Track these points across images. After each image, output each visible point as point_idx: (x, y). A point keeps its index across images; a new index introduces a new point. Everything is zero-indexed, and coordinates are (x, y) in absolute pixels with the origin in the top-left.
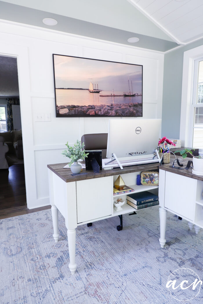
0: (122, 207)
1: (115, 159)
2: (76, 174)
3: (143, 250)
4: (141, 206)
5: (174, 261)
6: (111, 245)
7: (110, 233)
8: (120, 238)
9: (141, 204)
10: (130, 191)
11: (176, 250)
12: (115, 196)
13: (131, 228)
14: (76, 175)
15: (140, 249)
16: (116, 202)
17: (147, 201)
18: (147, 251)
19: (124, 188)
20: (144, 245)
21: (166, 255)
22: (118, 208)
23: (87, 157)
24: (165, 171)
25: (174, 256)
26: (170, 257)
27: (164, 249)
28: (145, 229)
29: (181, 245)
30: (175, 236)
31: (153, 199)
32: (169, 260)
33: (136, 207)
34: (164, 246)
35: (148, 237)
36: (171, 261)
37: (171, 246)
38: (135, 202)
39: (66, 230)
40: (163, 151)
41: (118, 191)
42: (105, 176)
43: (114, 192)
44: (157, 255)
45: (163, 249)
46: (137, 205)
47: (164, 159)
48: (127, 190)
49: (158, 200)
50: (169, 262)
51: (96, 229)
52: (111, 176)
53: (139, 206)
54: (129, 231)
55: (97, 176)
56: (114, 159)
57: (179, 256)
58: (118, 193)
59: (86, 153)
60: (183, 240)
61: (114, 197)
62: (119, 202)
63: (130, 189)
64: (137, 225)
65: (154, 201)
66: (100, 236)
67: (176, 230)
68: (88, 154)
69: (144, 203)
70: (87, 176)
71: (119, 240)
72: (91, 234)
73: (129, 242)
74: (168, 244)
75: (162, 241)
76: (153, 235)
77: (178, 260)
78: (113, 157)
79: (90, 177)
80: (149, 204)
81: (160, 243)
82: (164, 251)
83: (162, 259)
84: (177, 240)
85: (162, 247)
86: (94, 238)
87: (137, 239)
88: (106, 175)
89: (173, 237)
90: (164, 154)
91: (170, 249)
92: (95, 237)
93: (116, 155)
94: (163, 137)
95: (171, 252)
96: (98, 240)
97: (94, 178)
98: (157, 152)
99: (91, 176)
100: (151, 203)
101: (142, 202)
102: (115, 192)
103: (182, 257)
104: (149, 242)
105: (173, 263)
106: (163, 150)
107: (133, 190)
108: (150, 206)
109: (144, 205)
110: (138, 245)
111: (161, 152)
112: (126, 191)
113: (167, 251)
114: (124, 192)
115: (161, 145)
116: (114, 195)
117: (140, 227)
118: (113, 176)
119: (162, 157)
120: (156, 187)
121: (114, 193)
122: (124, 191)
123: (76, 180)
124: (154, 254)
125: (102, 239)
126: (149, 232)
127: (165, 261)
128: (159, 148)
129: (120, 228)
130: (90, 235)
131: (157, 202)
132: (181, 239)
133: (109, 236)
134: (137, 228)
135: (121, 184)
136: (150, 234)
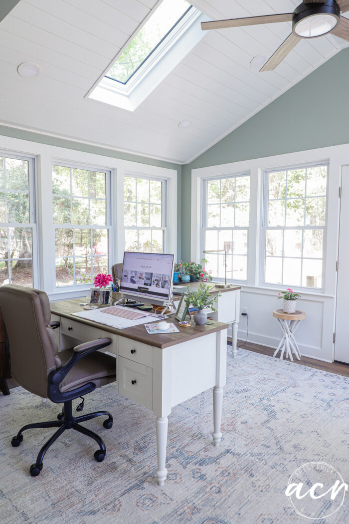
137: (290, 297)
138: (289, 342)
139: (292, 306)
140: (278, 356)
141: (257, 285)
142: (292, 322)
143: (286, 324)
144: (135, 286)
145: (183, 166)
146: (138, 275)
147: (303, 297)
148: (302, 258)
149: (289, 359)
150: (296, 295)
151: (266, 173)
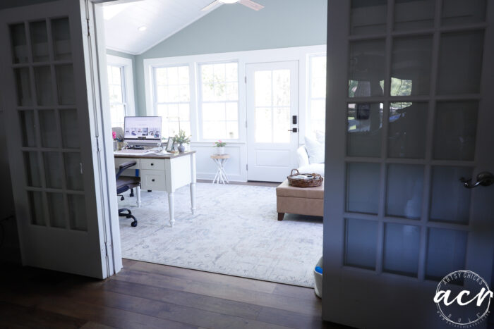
137: (220, 145)
138: (221, 173)
139: (222, 150)
140: (216, 182)
141: (198, 141)
142: (223, 160)
143: (220, 162)
144: (136, 137)
145: (135, 56)
146: (138, 130)
147: (228, 145)
148: (226, 121)
149: (222, 183)
150: (224, 144)
151: (199, 65)
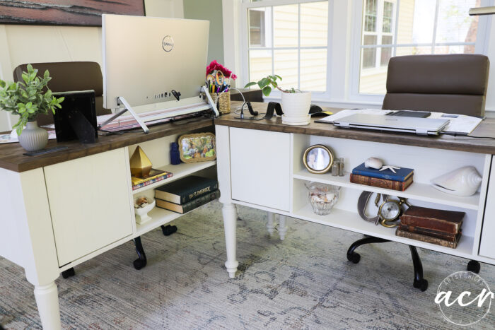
0: (150, 214)
1: (126, 110)
2: (36, 152)
3: (199, 291)
4: (189, 204)
5: (259, 294)
6: (131, 300)
7: (121, 278)
8: (146, 282)
9: (188, 200)
10: (166, 177)
11: (257, 275)
12: (136, 191)
13: (164, 259)
14: (40, 154)
15: (192, 292)
16: (137, 206)
17: (199, 192)
18: (208, 292)
19: (150, 173)
20: (199, 282)
21: (243, 288)
22: (142, 218)
23: (60, 107)
24: (227, 127)
25: (256, 286)
26: (250, 288)
27: (236, 279)
28: (191, 253)
29: (263, 264)
30: (249, 253)
31: (209, 188)
32: (251, 294)
33: (180, 209)
34: (236, 273)
35: (201, 266)
36: (255, 295)
37: (247, 271)
38: (177, 199)
39: (32, 287)
40: (218, 90)
41: (141, 181)
42: (110, 149)
43: (133, 183)
44: (228, 293)
45: (234, 279)
46: (182, 203)
47: (221, 104)
48: (159, 176)
49: (217, 189)
50: (251, 297)
51: (85, 278)
52: (123, 148)
53: (185, 206)
54: (161, 265)
55: (94, 150)
56: (121, 110)
57: (266, 284)
58: (141, 184)
59: (58, 97)
60: (264, 255)
61: (134, 195)
62: (143, 205)
63: (165, 174)
64: (174, 250)
65: (210, 192)
66: (102, 290)
67: (247, 242)
68: (62, 99)
69: (194, 198)
70: (69, 153)
71: (146, 287)
72: (78, 290)
73: (168, 284)
74: (241, 268)
75: (232, 265)
76: (209, 260)
77: (267, 291)
78: (118, 105)
79: (77, 154)
80: (203, 198)
81: (228, 270)
82: (238, 282)
83: (239, 298)
84: (254, 258)
85: (232, 276)
86: (88, 297)
87: (181, 275)
88: (113, 146)
89: (245, 254)
90: (220, 94)
91: (246, 276)
92: (90, 294)
93: (126, 99)
94: (212, 61)
95: (250, 280)
96: (97, 298)
97: (87, 154)
98: (206, 90)
99: (78, 152)
100: (207, 197)
101: (191, 196)
102: (136, 183)
103: (270, 284)
104: (206, 274)
105: (259, 297)
106: (216, 88)
107: (169, 174)
108: (205, 202)
109: (194, 202)
110: (187, 285)
111: (213, 91)
112: (157, 178)
113: (243, 281)
114: (154, 180)
115: (210, 78)
116: (133, 190)
117: (180, 253)
118: (127, 148)
119: (216, 101)
120: (211, 164)
121: (133, 185)
122: (153, 178)
123: (43, 165)
124: (221, 293)
125: (106, 294)
126: (200, 257)
127: (245, 299)
128: (208, 84)
129: (140, 263)
130: (77, 293)
131: (217, 192)
132: (260, 256)
133: (122, 285)
134: (174, 255)
135: (144, 164)
136: (202, 260)
